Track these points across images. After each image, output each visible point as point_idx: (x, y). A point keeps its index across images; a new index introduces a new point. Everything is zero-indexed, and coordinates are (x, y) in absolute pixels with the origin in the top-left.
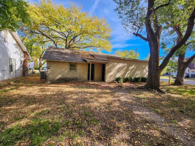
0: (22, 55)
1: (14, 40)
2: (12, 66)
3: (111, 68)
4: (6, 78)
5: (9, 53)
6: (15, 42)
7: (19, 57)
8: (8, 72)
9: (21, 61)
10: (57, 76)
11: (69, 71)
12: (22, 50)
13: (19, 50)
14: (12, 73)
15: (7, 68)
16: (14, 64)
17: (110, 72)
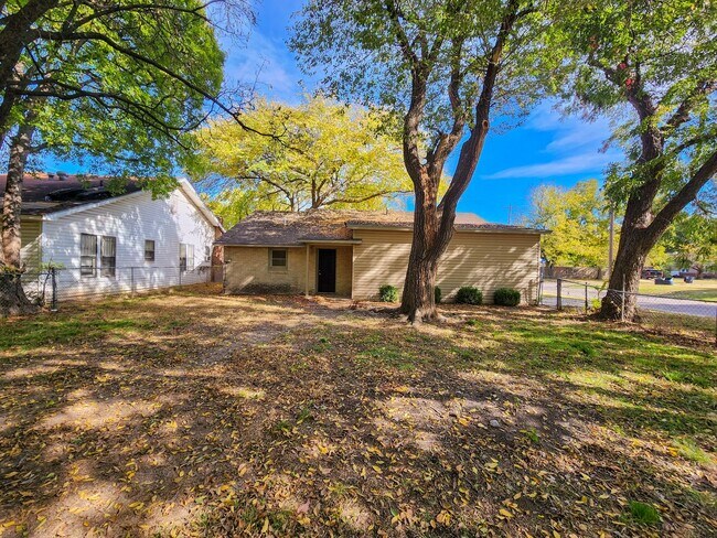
0: (209, 235)
1: (191, 207)
2: (185, 259)
3: (368, 258)
4: (172, 283)
5: (179, 234)
6: (194, 210)
7: (204, 239)
8: (177, 270)
9: (207, 248)
10: (242, 279)
11: (269, 268)
12: (210, 223)
13: (203, 223)
14: (185, 273)
15: (175, 263)
16: (189, 256)
17: (366, 268)
